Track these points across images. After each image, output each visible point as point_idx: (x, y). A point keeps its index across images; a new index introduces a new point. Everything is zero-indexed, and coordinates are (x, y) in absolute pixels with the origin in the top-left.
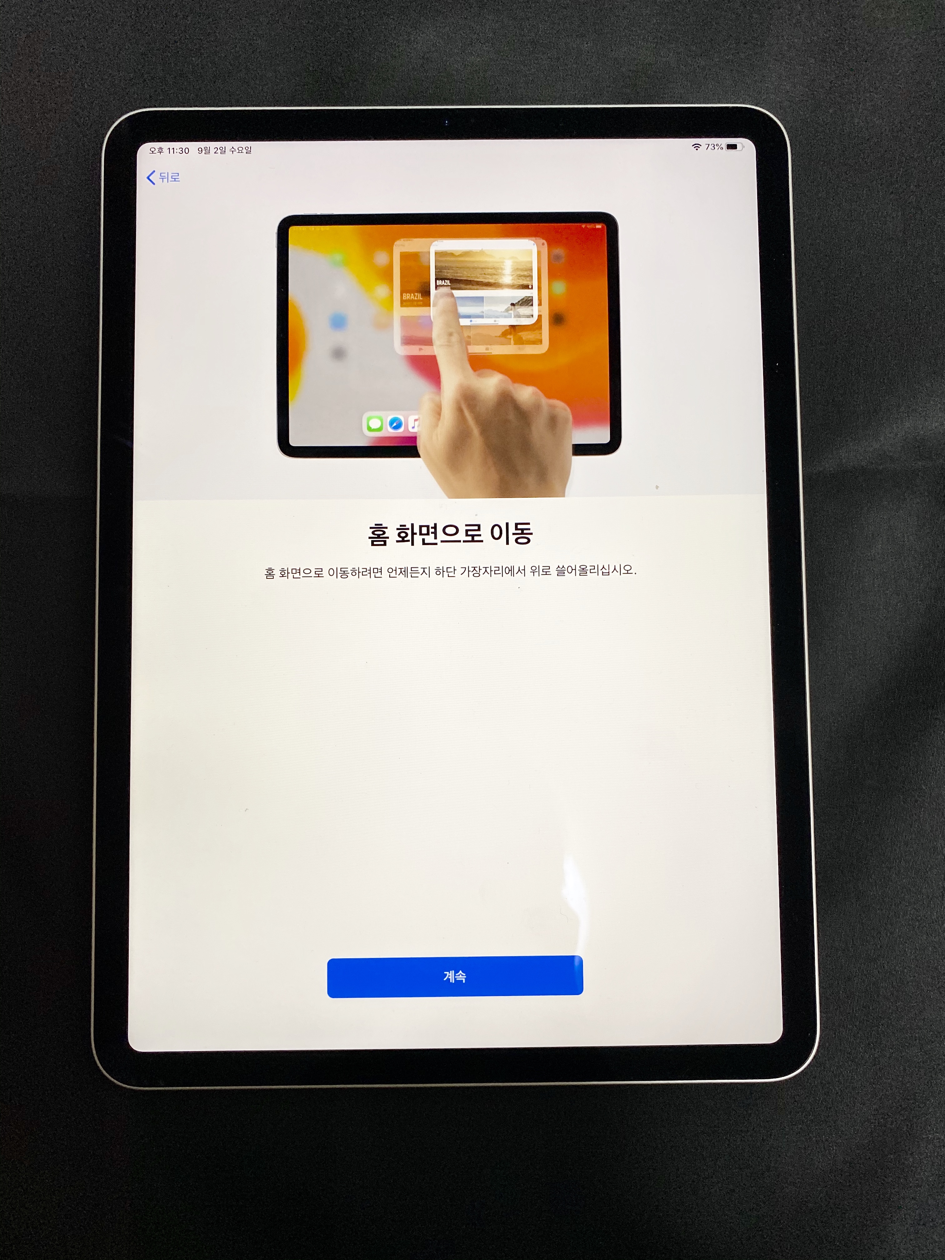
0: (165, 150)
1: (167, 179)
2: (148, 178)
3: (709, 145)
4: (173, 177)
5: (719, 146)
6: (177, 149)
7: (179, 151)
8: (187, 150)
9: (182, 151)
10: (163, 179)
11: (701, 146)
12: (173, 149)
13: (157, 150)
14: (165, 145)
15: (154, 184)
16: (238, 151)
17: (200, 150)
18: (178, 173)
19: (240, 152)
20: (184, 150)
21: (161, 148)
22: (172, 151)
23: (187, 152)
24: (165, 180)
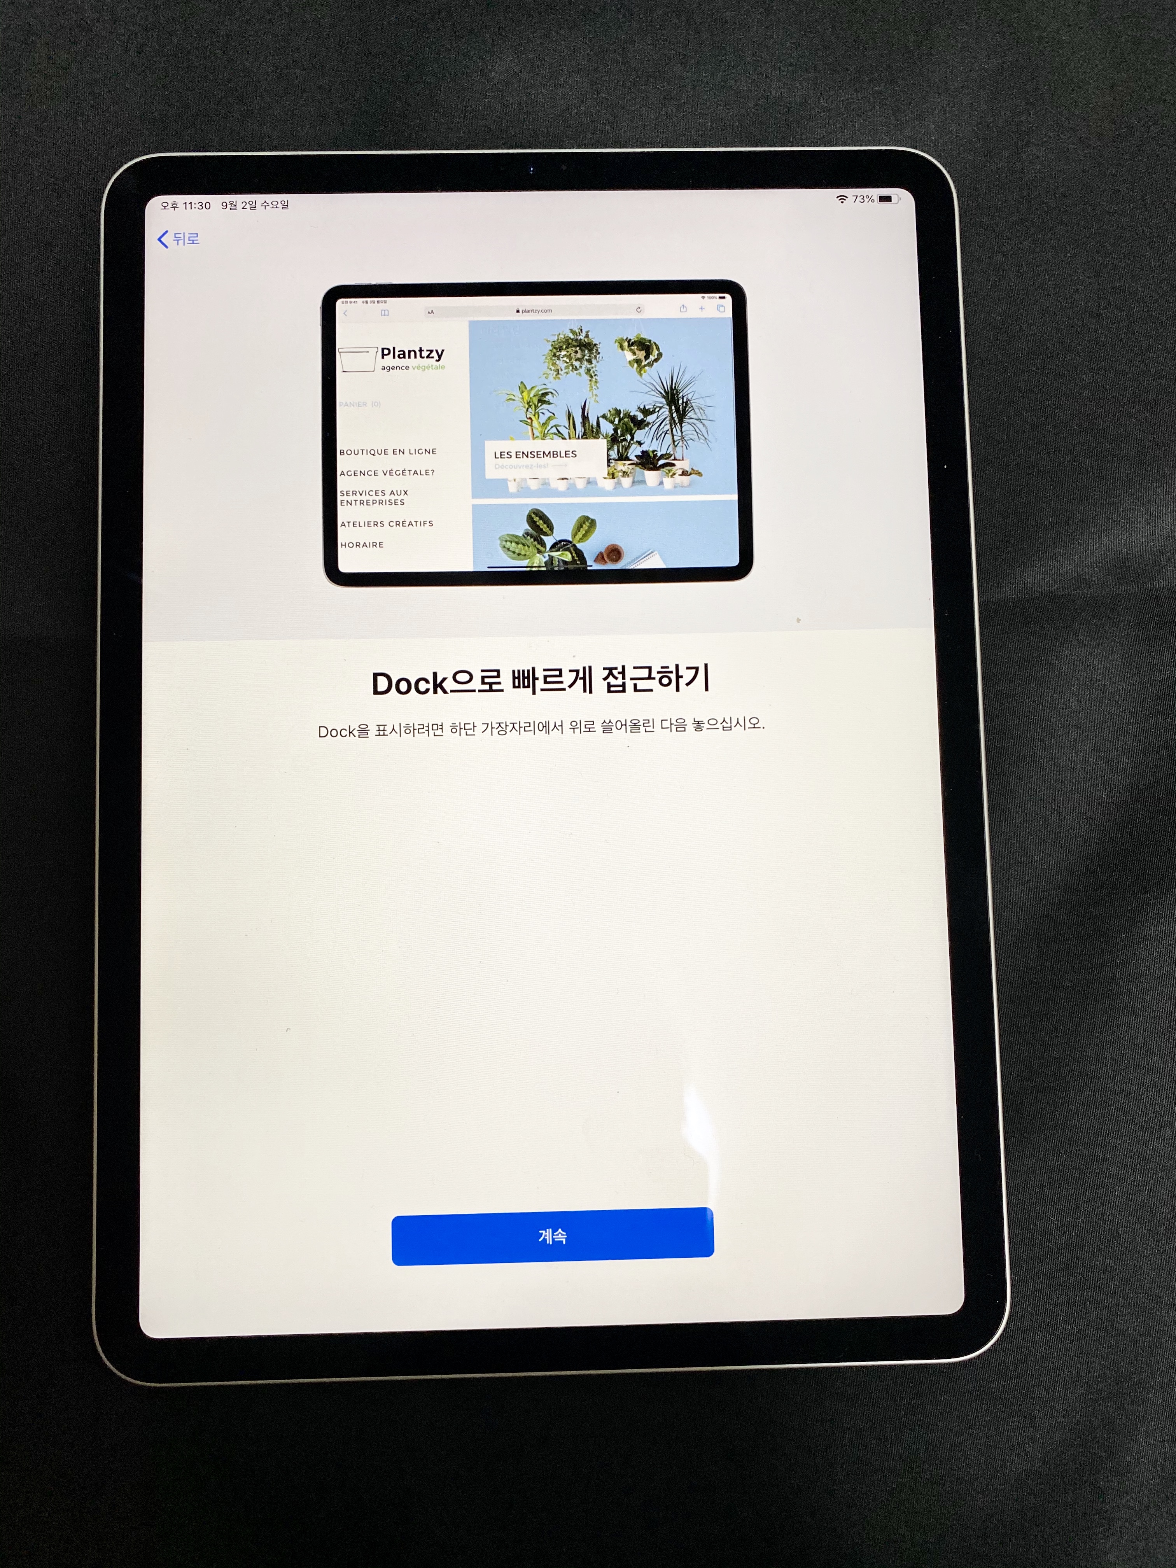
0: (181, 206)
1: (183, 241)
2: (159, 240)
3: (857, 196)
4: (191, 239)
5: (870, 197)
6: (195, 204)
7: (198, 206)
8: (207, 204)
9: (201, 206)
10: (178, 240)
11: (847, 197)
12: (191, 203)
13: (170, 205)
14: (180, 199)
15: (167, 247)
16: (272, 206)
17: (224, 205)
18: (197, 234)
19: (275, 206)
20: (204, 205)
21: (175, 203)
22: (188, 206)
23: (208, 207)
24: (181, 242)
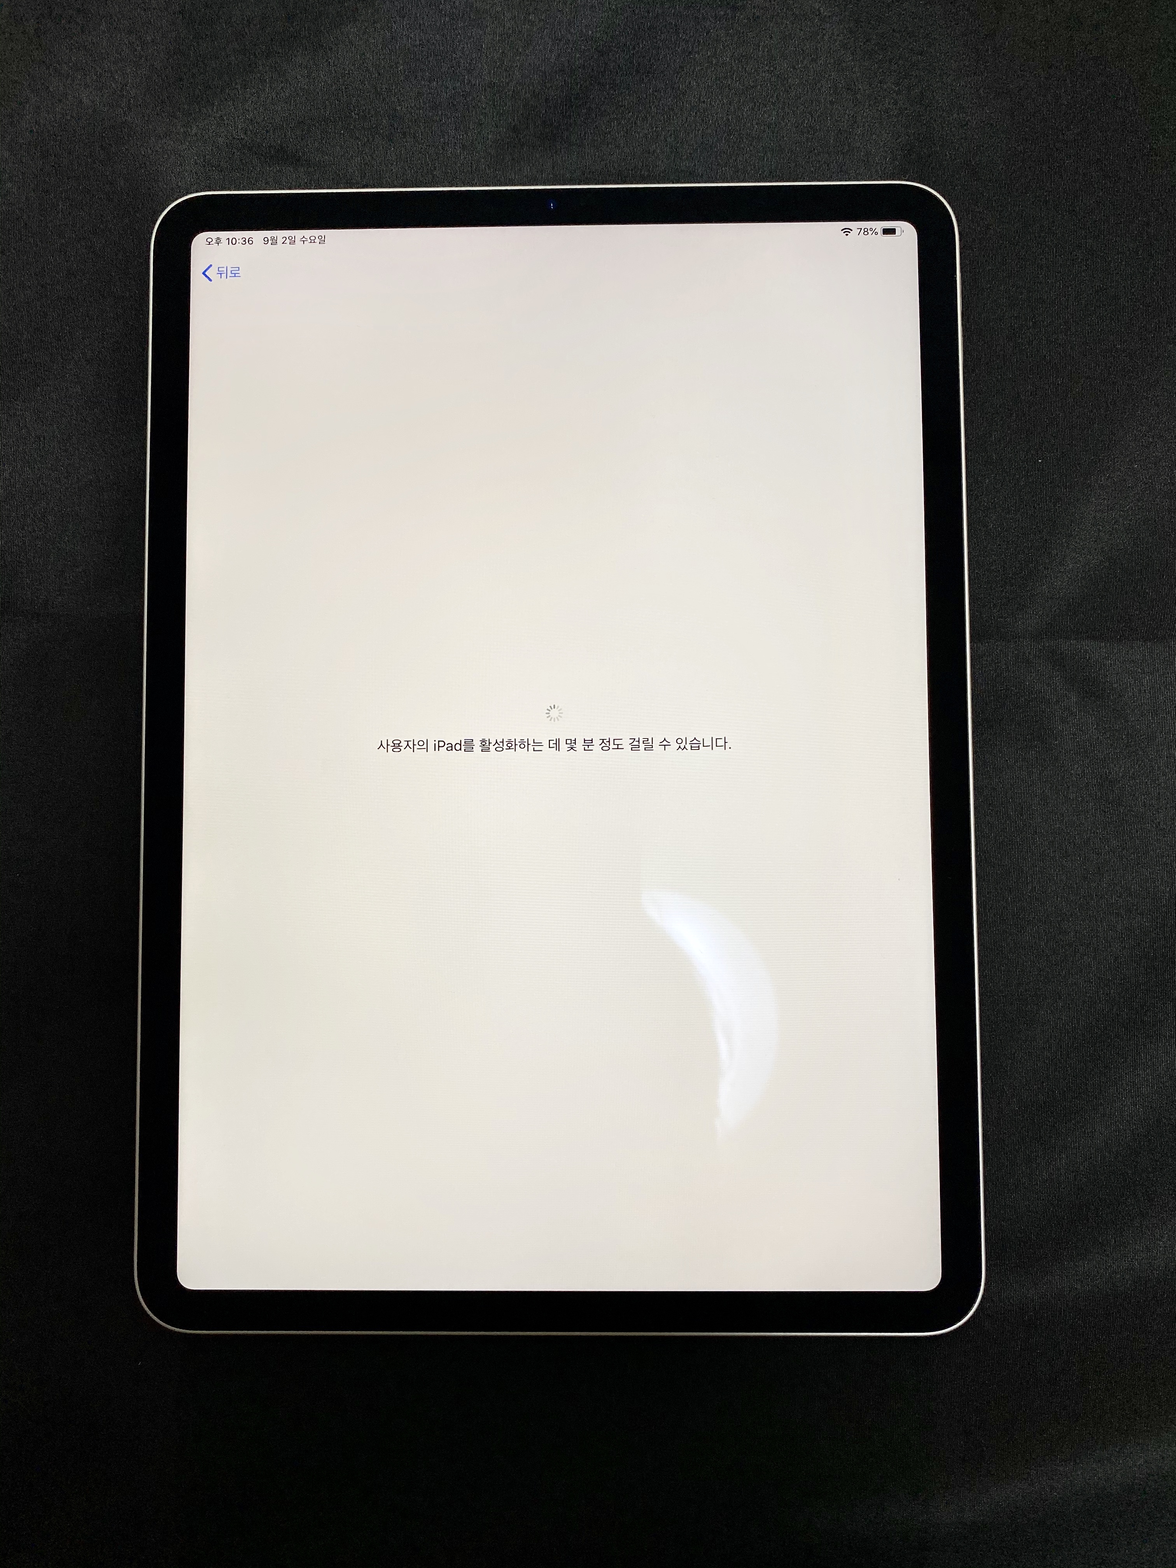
0: (224, 241)
1: (226, 274)
2: (204, 273)
3: (861, 229)
4: (233, 272)
5: (873, 230)
6: (238, 240)
7: (241, 241)
8: (250, 240)
9: (245, 241)
10: (221, 274)
11: (851, 230)
12: (234, 239)
13: (214, 241)
14: (223, 235)
15: (210, 280)
16: (310, 241)
17: (266, 241)
18: (239, 268)
19: (313, 241)
20: (247, 241)
21: (218, 238)
22: (232, 241)
24: (224, 276)
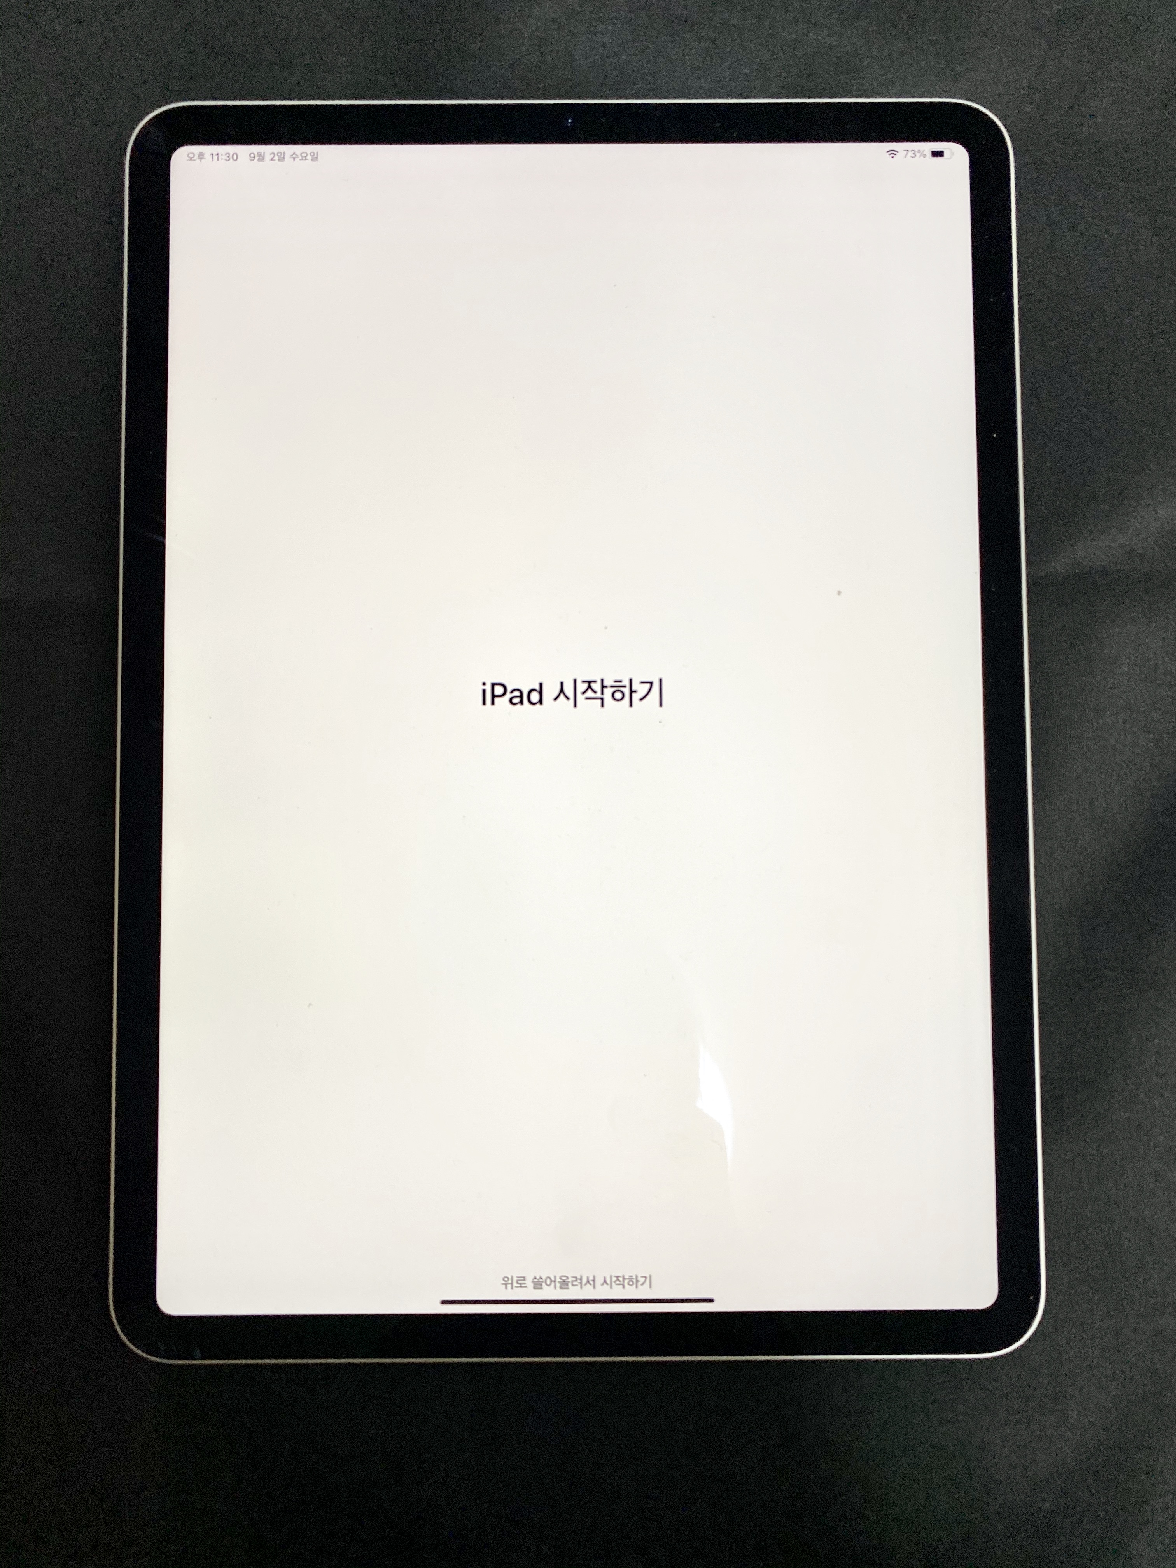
0: (208, 157)
3: (908, 151)
5: (921, 152)
6: (222, 155)
7: (225, 157)
8: (235, 157)
9: (228, 157)
11: (897, 152)
12: (218, 154)
16: (301, 158)
17: (252, 157)
20: (231, 157)
22: (215, 157)
